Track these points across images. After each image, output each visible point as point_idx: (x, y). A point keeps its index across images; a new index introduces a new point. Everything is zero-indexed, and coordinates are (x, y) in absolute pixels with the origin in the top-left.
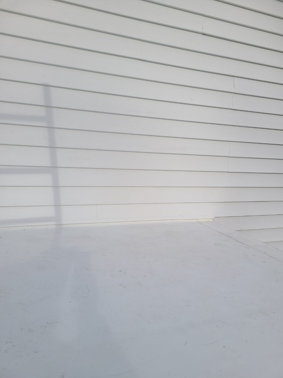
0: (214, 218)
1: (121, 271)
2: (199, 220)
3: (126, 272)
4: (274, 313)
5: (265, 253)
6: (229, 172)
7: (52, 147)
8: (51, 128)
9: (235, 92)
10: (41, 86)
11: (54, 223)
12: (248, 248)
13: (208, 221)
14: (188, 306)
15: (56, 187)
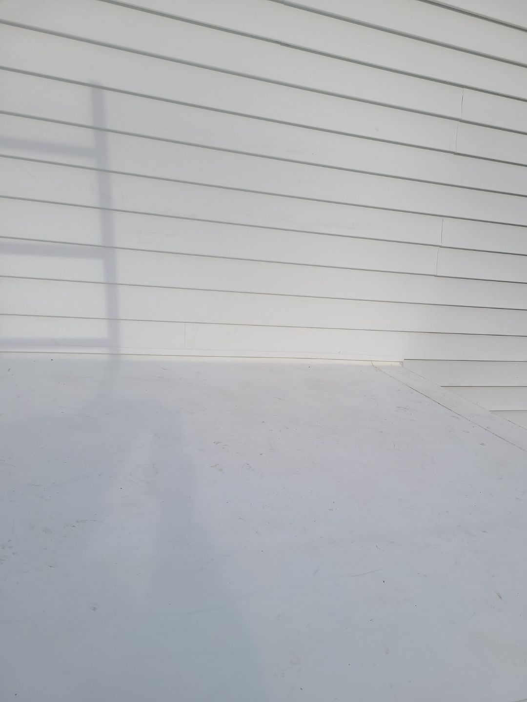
0: (403, 360)
1: (218, 443)
2: (375, 363)
3: (226, 445)
4: (484, 532)
5: (487, 427)
6: (438, 275)
7: (106, 209)
8: (103, 171)
9: (464, 118)
10: (88, 87)
11: (106, 350)
12: (458, 418)
13: (392, 365)
14: (330, 510)
15: (111, 284)
